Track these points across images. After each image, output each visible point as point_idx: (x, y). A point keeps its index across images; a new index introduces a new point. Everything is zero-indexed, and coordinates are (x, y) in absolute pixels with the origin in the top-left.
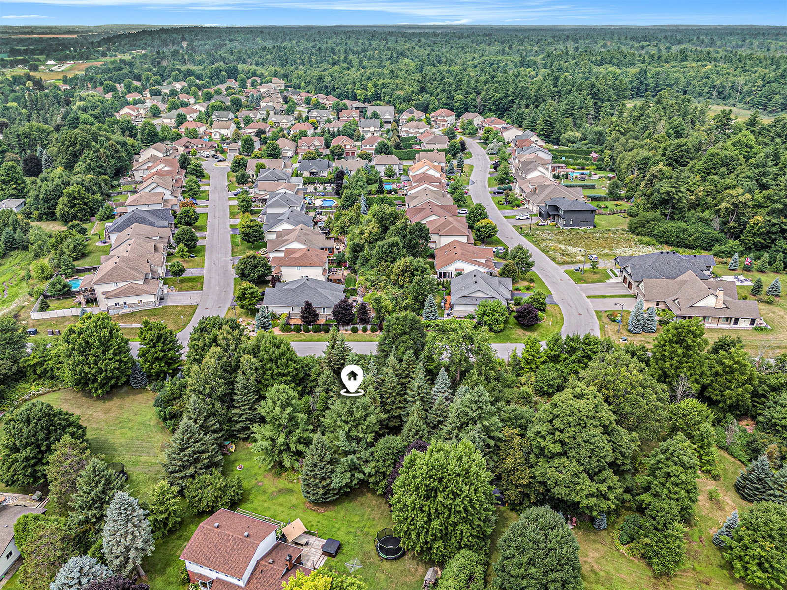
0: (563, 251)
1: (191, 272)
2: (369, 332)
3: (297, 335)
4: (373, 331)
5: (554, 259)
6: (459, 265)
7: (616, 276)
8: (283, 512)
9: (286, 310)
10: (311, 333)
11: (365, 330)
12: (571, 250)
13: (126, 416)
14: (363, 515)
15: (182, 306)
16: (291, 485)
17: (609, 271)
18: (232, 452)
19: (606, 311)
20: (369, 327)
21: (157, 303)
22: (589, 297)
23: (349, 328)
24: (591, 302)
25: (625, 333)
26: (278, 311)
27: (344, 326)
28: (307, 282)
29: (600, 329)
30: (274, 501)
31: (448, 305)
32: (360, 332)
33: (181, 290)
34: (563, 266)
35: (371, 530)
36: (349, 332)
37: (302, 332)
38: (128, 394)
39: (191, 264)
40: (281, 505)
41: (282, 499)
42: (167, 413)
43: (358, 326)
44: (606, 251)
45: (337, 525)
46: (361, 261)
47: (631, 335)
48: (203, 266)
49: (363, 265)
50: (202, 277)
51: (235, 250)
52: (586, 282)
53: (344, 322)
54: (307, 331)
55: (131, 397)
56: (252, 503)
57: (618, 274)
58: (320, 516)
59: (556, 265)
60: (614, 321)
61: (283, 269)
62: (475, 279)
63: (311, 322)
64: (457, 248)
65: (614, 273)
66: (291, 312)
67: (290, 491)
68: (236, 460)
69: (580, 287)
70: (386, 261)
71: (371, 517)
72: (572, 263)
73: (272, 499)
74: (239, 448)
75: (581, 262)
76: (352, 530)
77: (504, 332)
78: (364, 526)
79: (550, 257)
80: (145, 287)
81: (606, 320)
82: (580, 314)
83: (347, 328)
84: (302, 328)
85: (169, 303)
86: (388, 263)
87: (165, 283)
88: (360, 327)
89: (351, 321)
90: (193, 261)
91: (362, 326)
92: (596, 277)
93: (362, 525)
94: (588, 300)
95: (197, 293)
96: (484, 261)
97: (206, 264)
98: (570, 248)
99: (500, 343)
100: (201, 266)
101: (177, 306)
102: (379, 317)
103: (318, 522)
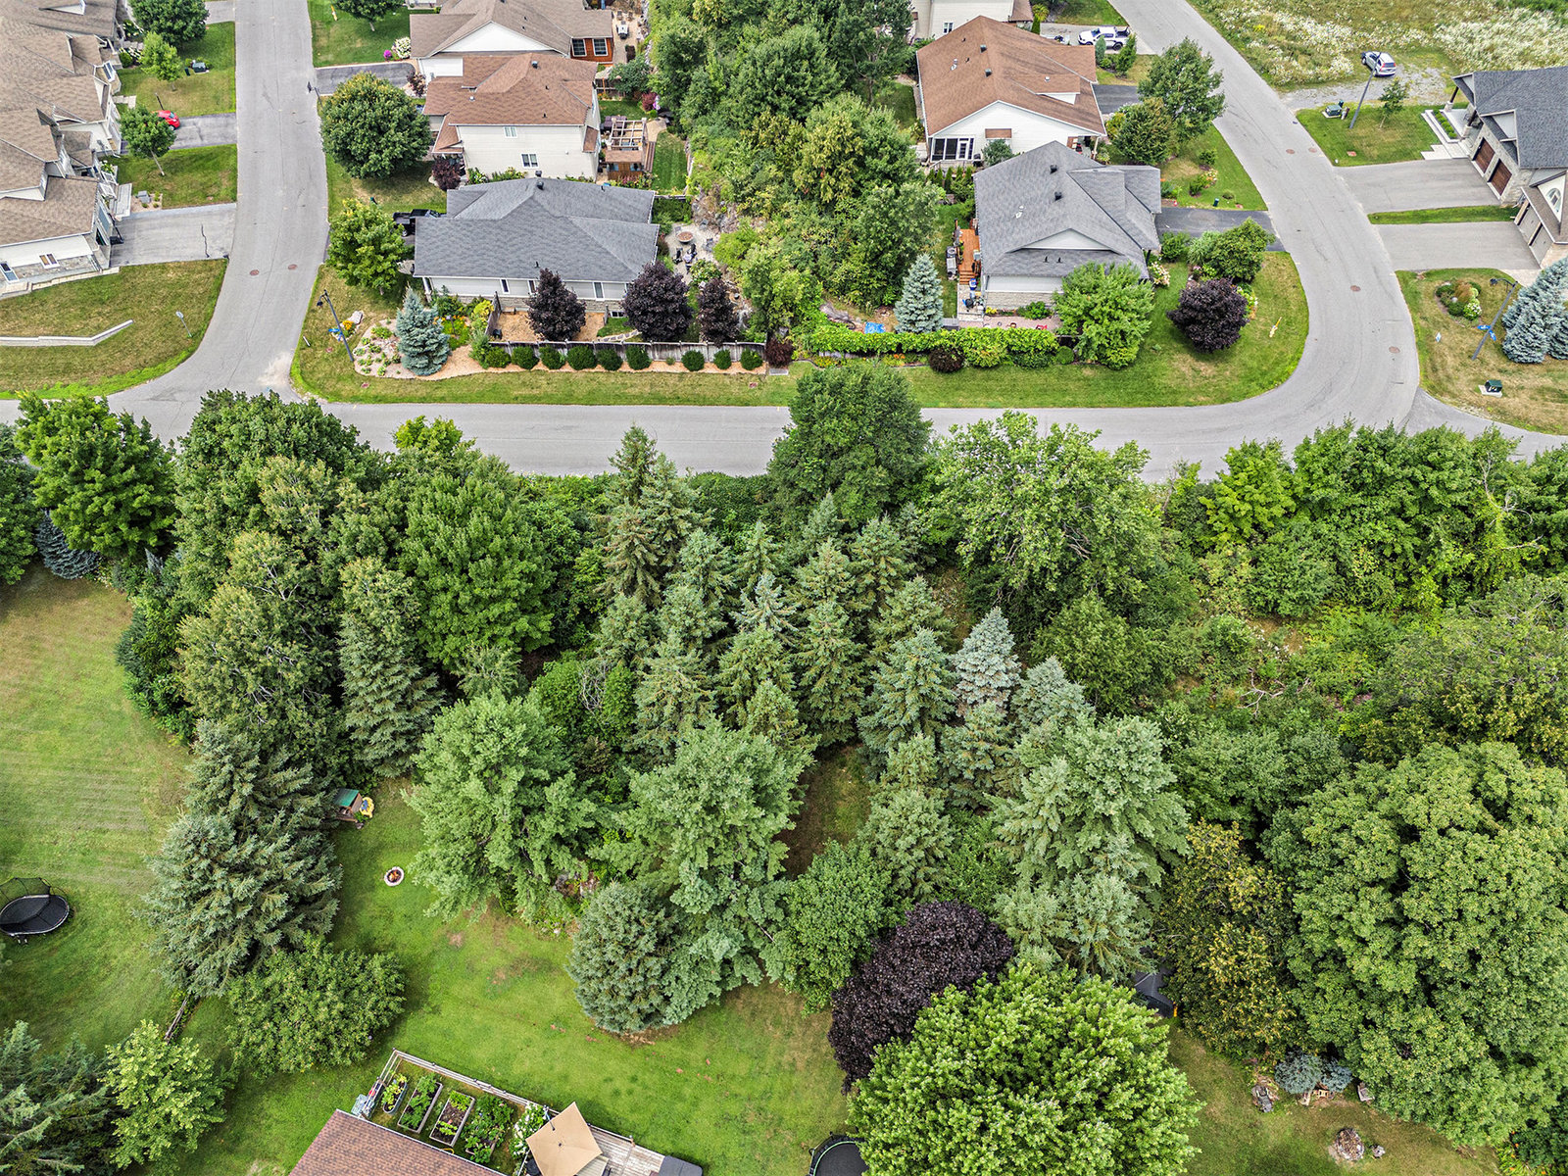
0: (1290, 36)
1: (196, 133)
2: (736, 369)
3: (527, 375)
4: (749, 363)
5: (1264, 70)
6: (999, 116)
7: (1452, 133)
8: (528, 1043)
9: (489, 289)
10: (567, 368)
11: (724, 362)
12: (1315, 31)
13: (48, 680)
14: (759, 1055)
15: (178, 266)
16: (544, 946)
17: (1428, 115)
18: (365, 820)
19: (1428, 274)
20: (736, 353)
21: (104, 261)
22: (1376, 218)
23: (679, 354)
24: (1386, 236)
25: (1493, 359)
26: (463, 289)
27: (662, 348)
28: (540, 196)
29: (1419, 345)
30: (502, 1003)
31: (967, 267)
32: (710, 369)
33: (171, 201)
34: (1290, 97)
35: (788, 1107)
36: (679, 368)
37: (540, 366)
38: (47, 595)
39: (195, 97)
40: (522, 1017)
41: (522, 997)
42: (157, 696)
43: (704, 351)
44: (1415, 34)
45: (687, 1091)
46: (699, 99)
47: (1511, 367)
48: (232, 106)
49: (705, 112)
50: (230, 151)
51: (323, 41)
52: (1362, 157)
53: (659, 337)
54: (555, 363)
55: (59, 609)
56: (436, 1011)
57: (1461, 129)
58: (637, 1058)
59: (1271, 93)
60: (1461, 314)
61: (464, 134)
62: (1052, 184)
63: (562, 334)
64: (992, 49)
65: (1444, 122)
66: (503, 294)
67: (544, 967)
68: (380, 847)
69: (1349, 176)
70: (775, 108)
71: (786, 1058)
72: (1317, 82)
73: (496, 995)
74: (387, 803)
75: (1343, 79)
76: (733, 1108)
77: (1137, 368)
78: (766, 1095)
79: (1251, 60)
80: (52, 211)
81: (1434, 308)
82: (1356, 289)
83: (670, 354)
84: (537, 353)
85: (140, 255)
86: (783, 116)
87: (122, 179)
88: (708, 351)
89: (679, 334)
90: (201, 85)
91: (715, 350)
92: (1391, 137)
93: (761, 1088)
94: (1375, 230)
95: (222, 214)
96: (1070, 98)
97: (240, 99)
98: (1308, 25)
99: (1128, 404)
100: (223, 103)
101: (164, 267)
102: (766, 322)
103: (634, 1079)
